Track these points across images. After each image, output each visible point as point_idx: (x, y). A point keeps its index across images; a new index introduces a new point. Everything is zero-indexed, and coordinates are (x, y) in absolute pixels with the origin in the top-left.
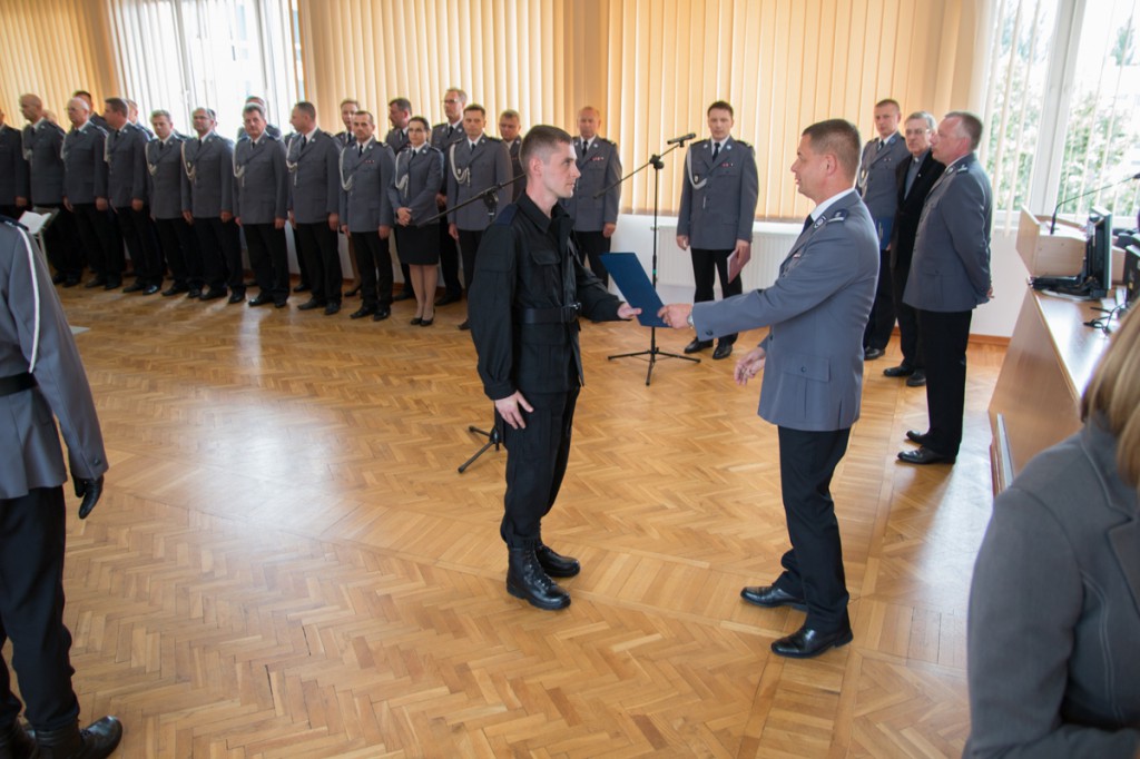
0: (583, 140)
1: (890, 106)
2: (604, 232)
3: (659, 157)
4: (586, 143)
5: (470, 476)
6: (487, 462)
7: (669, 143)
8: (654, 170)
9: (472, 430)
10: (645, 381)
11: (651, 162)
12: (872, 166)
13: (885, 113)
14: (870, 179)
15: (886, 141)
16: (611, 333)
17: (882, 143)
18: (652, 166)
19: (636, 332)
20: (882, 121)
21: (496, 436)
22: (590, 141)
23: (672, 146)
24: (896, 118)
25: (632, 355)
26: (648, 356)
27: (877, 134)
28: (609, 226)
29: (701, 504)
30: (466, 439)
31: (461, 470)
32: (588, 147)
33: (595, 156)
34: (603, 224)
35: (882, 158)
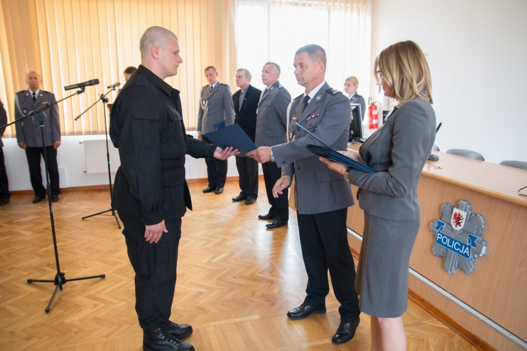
0: (31, 92)
1: (211, 70)
2: (54, 147)
3: (105, 96)
4: (34, 94)
5: (56, 312)
6: (60, 299)
7: (109, 87)
8: (103, 103)
9: (30, 282)
10: (117, 226)
11: (101, 98)
12: (209, 99)
13: (210, 73)
14: (209, 104)
15: (213, 86)
16: (70, 206)
17: (212, 87)
18: (101, 101)
19: (85, 202)
20: (209, 77)
21: (60, 280)
22: (37, 92)
23: (110, 89)
24: (216, 75)
25: (99, 214)
26: (111, 212)
27: (207, 83)
28: (57, 142)
29: (218, 284)
30: (30, 289)
31: (47, 311)
32: (36, 96)
33: (42, 101)
34: (53, 141)
35: (213, 95)
